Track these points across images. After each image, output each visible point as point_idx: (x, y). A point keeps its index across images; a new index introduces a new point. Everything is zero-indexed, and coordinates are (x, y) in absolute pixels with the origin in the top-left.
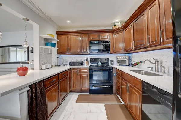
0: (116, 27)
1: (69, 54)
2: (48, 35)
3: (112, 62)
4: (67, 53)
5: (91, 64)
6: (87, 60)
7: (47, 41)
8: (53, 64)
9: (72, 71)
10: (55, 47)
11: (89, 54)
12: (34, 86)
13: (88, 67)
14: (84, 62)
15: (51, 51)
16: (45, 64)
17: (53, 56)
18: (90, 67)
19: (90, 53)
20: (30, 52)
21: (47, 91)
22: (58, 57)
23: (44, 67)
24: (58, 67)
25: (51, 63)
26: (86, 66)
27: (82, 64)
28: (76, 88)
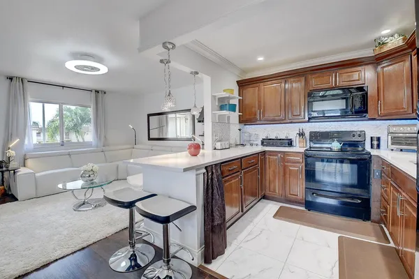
0: (386, 49)
1: (262, 122)
2: (224, 91)
3: (375, 143)
4: (257, 120)
5: (313, 145)
6: (301, 134)
7: (222, 102)
8: (232, 142)
9: (267, 156)
10: (235, 111)
11: (308, 122)
12: (209, 169)
13: (302, 150)
14: (294, 139)
15: (229, 117)
16: (219, 141)
17: (232, 127)
18: (307, 150)
19: (309, 119)
20: (196, 121)
21: (226, 181)
22: (240, 130)
23: (218, 145)
24: (240, 147)
25: (228, 140)
26: (299, 147)
27: (290, 143)
28: (274, 191)
